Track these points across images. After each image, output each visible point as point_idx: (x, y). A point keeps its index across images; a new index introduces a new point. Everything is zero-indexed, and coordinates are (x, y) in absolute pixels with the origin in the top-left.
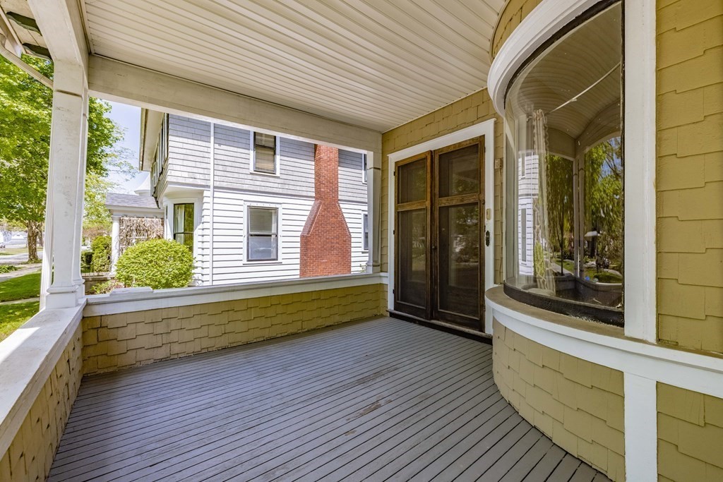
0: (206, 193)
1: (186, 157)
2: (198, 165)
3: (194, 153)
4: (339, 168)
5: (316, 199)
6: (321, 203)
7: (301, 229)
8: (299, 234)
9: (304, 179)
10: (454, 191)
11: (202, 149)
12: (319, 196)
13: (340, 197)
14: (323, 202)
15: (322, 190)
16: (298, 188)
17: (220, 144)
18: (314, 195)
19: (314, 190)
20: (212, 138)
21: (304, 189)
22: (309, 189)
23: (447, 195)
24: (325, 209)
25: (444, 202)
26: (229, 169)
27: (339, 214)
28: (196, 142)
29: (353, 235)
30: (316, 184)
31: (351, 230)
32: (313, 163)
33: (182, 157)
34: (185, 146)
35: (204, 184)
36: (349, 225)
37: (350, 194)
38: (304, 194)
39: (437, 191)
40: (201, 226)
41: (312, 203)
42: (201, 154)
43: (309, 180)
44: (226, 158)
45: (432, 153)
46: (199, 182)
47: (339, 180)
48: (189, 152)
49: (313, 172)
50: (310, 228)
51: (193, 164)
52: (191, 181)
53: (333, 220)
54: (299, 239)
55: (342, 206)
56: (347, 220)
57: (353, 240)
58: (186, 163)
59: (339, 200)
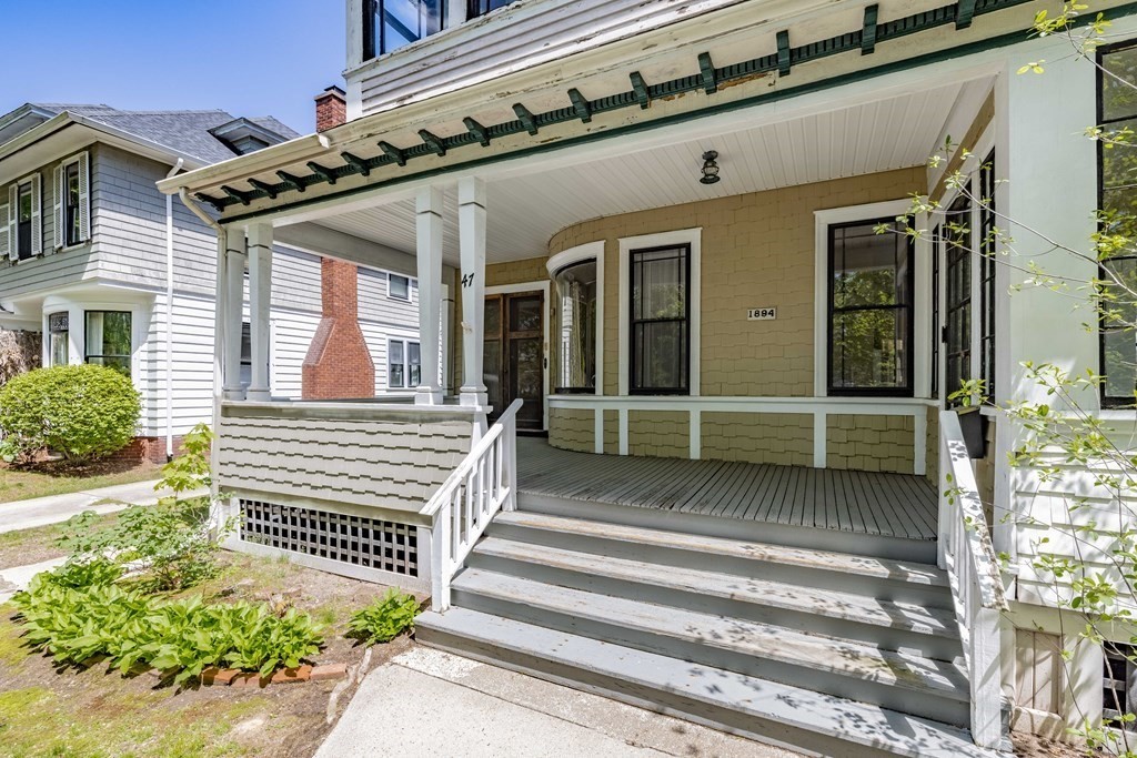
0: (159, 299)
1: (127, 243)
2: (147, 256)
3: (139, 238)
4: (359, 275)
5: (325, 315)
6: (334, 322)
7: (303, 356)
8: (300, 363)
9: (306, 287)
10: (523, 327)
11: (152, 233)
12: (329, 310)
13: (360, 316)
14: (337, 320)
15: (336, 304)
16: (298, 299)
17: (180, 228)
18: (321, 309)
19: (320, 302)
20: (170, 219)
21: (306, 300)
22: (314, 302)
23: (516, 330)
24: (339, 331)
25: (514, 335)
26: (195, 265)
27: (358, 337)
28: (142, 222)
29: (377, 367)
30: (323, 295)
31: (374, 360)
32: (319, 265)
33: (120, 242)
34: (125, 226)
35: (156, 285)
36: (372, 353)
37: (370, 311)
38: (308, 307)
39: (508, 326)
40: (145, 347)
41: (318, 321)
42: (151, 241)
43: (314, 289)
44: (190, 249)
45: (505, 295)
46: (150, 282)
47: (359, 292)
48: (132, 236)
49: (320, 278)
50: (320, 355)
51: (139, 254)
52: (136, 279)
53: (351, 345)
54: (300, 370)
55: (362, 327)
56: (369, 347)
57: (377, 373)
58: (126, 252)
59: (359, 319)
